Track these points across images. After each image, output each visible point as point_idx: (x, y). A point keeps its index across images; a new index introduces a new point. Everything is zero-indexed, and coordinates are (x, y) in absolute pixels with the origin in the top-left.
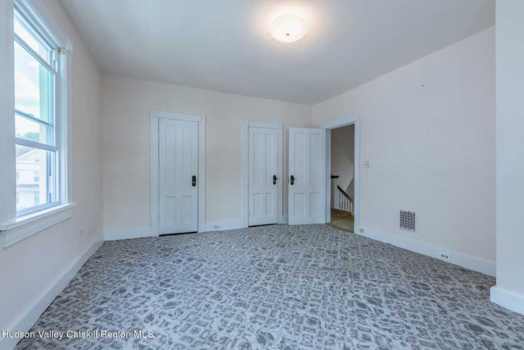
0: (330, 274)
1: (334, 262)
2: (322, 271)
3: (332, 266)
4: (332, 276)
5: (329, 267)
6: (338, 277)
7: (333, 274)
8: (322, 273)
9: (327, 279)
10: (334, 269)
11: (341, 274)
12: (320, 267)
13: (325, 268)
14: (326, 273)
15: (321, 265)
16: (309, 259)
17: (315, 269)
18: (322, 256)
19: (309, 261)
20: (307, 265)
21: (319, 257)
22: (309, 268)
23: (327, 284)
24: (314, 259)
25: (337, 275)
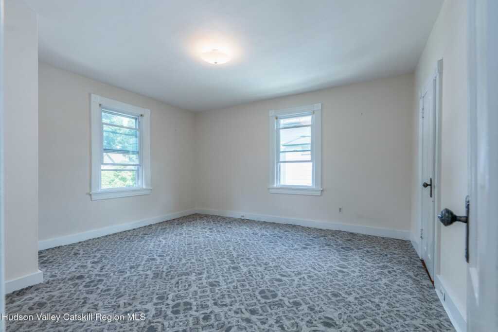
0: (182, 270)
1: (178, 287)
2: (190, 270)
3: (181, 279)
4: (180, 268)
5: (184, 277)
6: (175, 269)
7: (180, 271)
8: (190, 268)
9: (184, 265)
10: (178, 276)
11: (172, 272)
12: (194, 274)
13: (188, 275)
14: (186, 269)
15: (193, 277)
16: (210, 280)
17: (198, 270)
18: (196, 292)
19: (209, 277)
20: (208, 273)
21: (200, 288)
22: (204, 269)
23: (184, 261)
24: (204, 281)
25: (176, 271)
